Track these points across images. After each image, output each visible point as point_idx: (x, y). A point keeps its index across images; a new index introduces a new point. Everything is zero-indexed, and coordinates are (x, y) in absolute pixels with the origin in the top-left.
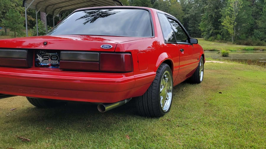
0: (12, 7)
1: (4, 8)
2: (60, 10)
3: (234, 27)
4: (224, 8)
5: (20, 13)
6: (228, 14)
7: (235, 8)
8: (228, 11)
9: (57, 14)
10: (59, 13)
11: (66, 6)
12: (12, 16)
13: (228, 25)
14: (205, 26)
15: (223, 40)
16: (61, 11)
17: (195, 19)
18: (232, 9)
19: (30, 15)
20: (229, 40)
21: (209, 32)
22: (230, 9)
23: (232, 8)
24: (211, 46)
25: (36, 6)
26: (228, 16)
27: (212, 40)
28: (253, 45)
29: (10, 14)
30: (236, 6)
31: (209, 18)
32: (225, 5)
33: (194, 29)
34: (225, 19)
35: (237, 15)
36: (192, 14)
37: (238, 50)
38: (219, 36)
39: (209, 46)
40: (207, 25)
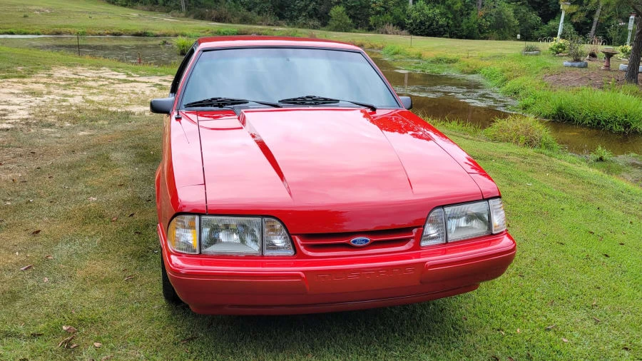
15: (157, 4)
24: (134, 22)
27: (129, 4)
28: (232, 20)
37: (204, 35)
39: (130, 22)
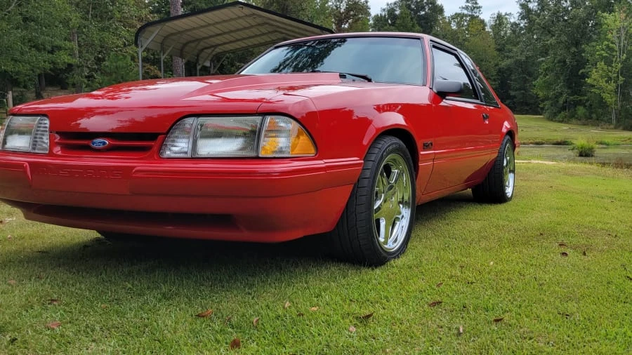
0: (117, 47)
1: (99, 49)
2: (211, 53)
3: (617, 88)
4: (594, 44)
5: (132, 60)
6: (602, 58)
7: (620, 43)
8: (603, 50)
9: (204, 62)
10: (210, 58)
11: (225, 43)
12: (117, 67)
13: (603, 83)
14: (548, 86)
15: (591, 118)
16: (214, 53)
17: (526, 69)
18: (611, 45)
19: (154, 65)
20: (605, 118)
21: (558, 102)
22: (608, 46)
23: (612, 43)
24: (559, 134)
25: (162, 44)
26: (603, 63)
27: (566, 120)
29: (111, 62)
30: (623, 38)
31: (558, 66)
32: (595, 37)
33: (523, 93)
34: (594, 70)
35: (625, 61)
36: (519, 58)
37: (624, 143)
38: (581, 110)
39: (555, 133)
40: (553, 85)
